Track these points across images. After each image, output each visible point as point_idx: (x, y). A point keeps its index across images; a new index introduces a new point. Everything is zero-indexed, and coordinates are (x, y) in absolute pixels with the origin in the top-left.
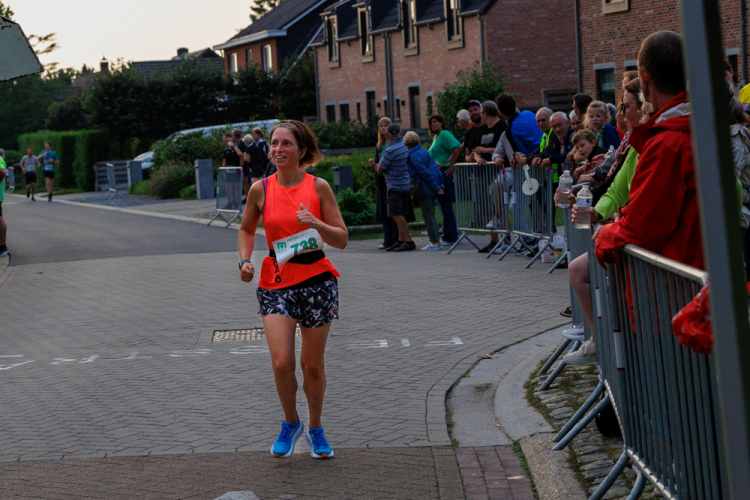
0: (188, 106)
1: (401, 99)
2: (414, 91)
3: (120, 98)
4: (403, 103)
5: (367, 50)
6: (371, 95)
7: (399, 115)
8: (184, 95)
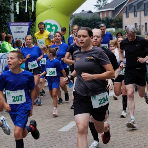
0: (94, 25)
1: (143, 25)
2: (146, 24)
3: (79, 22)
4: (143, 26)
5: (135, 14)
6: (136, 24)
7: (142, 28)
8: (93, 22)
